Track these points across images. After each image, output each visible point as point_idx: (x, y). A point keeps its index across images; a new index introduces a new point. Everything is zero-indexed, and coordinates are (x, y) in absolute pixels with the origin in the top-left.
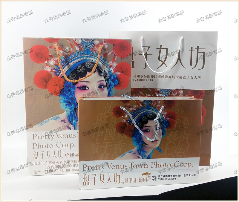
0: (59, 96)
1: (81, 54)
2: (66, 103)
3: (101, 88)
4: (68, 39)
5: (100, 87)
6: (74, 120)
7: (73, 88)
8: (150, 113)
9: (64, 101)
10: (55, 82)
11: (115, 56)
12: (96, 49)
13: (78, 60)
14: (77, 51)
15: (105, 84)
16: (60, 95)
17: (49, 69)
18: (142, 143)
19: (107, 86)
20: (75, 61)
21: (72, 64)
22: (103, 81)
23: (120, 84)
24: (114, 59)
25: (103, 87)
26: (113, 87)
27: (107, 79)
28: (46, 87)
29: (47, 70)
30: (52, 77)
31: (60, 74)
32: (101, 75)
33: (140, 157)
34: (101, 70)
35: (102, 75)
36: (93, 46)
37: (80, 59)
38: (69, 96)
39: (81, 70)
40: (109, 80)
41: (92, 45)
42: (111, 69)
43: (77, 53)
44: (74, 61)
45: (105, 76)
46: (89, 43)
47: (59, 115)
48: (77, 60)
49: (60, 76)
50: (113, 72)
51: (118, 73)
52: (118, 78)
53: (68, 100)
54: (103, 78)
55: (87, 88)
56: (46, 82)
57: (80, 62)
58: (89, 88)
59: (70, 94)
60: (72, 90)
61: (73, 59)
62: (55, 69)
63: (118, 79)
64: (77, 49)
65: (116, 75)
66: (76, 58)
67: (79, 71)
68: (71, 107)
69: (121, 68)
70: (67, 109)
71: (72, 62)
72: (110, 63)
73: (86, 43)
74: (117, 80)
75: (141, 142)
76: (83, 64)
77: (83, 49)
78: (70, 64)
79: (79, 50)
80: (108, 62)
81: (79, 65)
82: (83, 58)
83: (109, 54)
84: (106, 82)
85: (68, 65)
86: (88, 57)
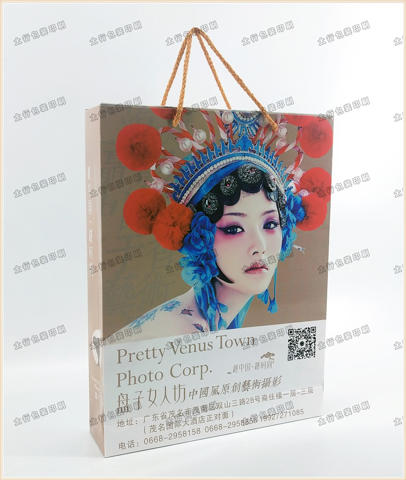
0: (179, 251)
1: (231, 149)
2: (195, 268)
3: (269, 228)
4: (206, 112)
6: (210, 308)
7: (211, 230)
9: (191, 263)
10: (173, 218)
11: (300, 153)
12: (262, 136)
13: (225, 162)
14: (222, 140)
15: (277, 219)
16: (182, 247)
17: (158, 185)
19: (281, 224)
20: (218, 164)
21: (211, 173)
22: (273, 211)
23: (308, 217)
24: (298, 160)
25: (272, 226)
26: (294, 225)
27: (281, 208)
28: (150, 230)
29: (155, 187)
30: (165, 204)
31: (184, 198)
32: (269, 199)
34: (270, 185)
35: (273, 197)
36: (257, 130)
37: (228, 160)
38: (201, 250)
39: (228, 187)
40: (286, 209)
41: (255, 128)
42: (292, 184)
43: (223, 145)
44: (215, 166)
45: (278, 200)
46: (249, 122)
47: (178, 299)
48: (222, 163)
49: (183, 201)
50: (294, 190)
51: (305, 193)
52: (303, 205)
53: (199, 259)
54: (273, 206)
55: (239, 230)
56: (153, 217)
57: (228, 169)
58: (243, 230)
59: (202, 244)
60: (209, 235)
61: (214, 160)
62: (172, 185)
63: (303, 207)
64: (224, 135)
65: (301, 196)
66: (220, 157)
67: (225, 190)
68: (203, 277)
69: (311, 182)
70: (195, 281)
71: (212, 168)
72: (290, 170)
73: (242, 121)
74: (301, 209)
76: (234, 171)
77: (235, 137)
78: (206, 173)
79: (226, 139)
80: (286, 168)
81: (226, 175)
82: (234, 159)
83: (288, 149)
84: (280, 215)
85: (203, 175)
86: (244, 155)
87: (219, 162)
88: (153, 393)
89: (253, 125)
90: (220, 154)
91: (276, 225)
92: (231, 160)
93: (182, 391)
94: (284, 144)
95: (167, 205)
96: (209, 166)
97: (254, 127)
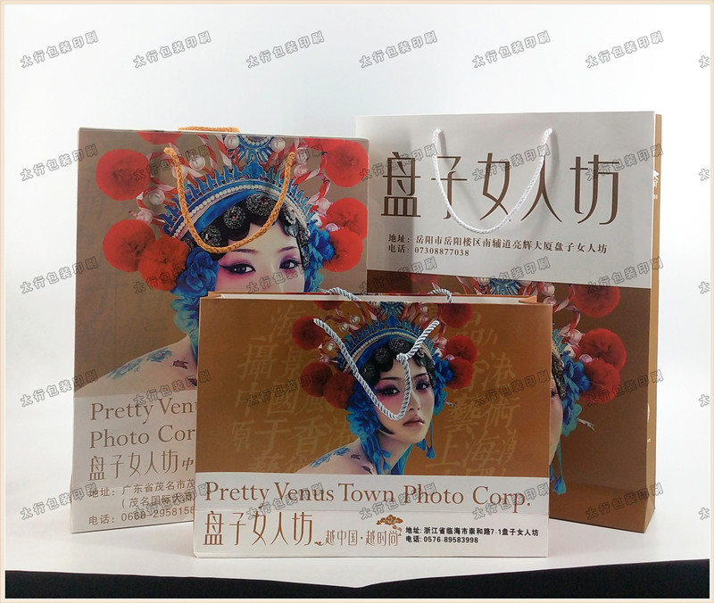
0: (172, 291)
1: (239, 177)
2: (191, 313)
3: (288, 268)
4: (204, 136)
5: (285, 265)
7: (211, 268)
8: (400, 341)
9: (186, 306)
10: (163, 253)
11: (325, 181)
12: (276, 162)
13: (229, 191)
14: (225, 167)
15: (297, 257)
16: (175, 288)
17: (145, 216)
18: (375, 426)
19: (302, 263)
20: (221, 193)
21: (212, 204)
22: (292, 248)
23: (338, 256)
24: (323, 190)
25: (292, 265)
26: (319, 264)
27: (302, 244)
28: (135, 267)
29: (142, 218)
30: (154, 237)
31: (178, 231)
32: (287, 234)
33: (371, 467)
34: (287, 218)
35: (292, 232)
36: (269, 156)
37: (233, 189)
38: (199, 292)
39: (234, 219)
40: (310, 245)
42: (316, 216)
43: (227, 172)
44: (217, 196)
45: (299, 234)
46: (260, 146)
47: (170, 347)
48: (225, 192)
49: (176, 234)
50: (319, 223)
51: (334, 228)
52: (332, 241)
53: (196, 303)
54: (293, 242)
55: (248, 269)
56: (138, 252)
57: (233, 199)
58: (254, 270)
59: (201, 285)
60: (209, 275)
61: (215, 189)
62: (162, 216)
63: (332, 244)
64: (227, 162)
65: (329, 231)
66: (223, 185)
67: (229, 222)
69: (342, 215)
70: (191, 327)
71: (212, 198)
72: (313, 201)
73: (250, 145)
74: (329, 247)
75: (374, 422)
76: (241, 201)
77: (242, 163)
78: (205, 203)
79: (231, 165)
80: (308, 199)
81: (231, 206)
82: (241, 187)
83: (309, 177)
84: (301, 253)
85: (201, 206)
86: (254, 183)
87: (222, 191)
88: (135, 459)
89: (264, 150)
90: (224, 182)
91: (296, 264)
92: (237, 189)
93: (173, 459)
94: (304, 171)
95: (157, 239)
96: (209, 196)
97: (266, 152)
